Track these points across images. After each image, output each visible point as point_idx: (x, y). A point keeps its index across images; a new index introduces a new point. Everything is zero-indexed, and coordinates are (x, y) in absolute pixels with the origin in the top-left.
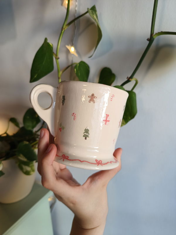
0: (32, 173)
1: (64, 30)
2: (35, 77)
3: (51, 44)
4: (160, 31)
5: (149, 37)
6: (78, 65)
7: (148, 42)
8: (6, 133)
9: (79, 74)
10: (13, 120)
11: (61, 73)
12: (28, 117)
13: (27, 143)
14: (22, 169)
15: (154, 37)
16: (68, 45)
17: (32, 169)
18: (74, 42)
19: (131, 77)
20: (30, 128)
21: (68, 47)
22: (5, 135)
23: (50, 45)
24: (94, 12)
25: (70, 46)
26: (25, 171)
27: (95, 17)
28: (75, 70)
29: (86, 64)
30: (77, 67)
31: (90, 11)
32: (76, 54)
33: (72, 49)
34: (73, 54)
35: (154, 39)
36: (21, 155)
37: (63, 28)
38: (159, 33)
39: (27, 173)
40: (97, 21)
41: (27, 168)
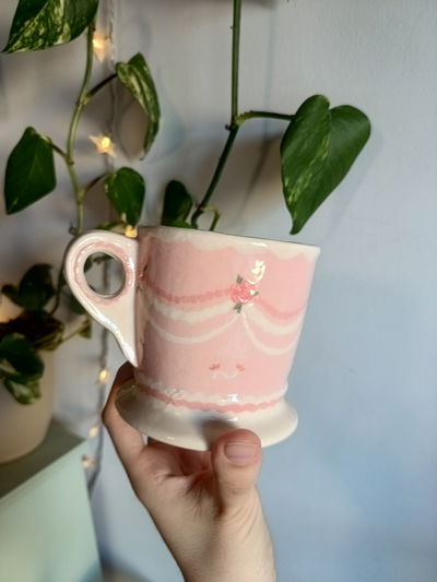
0: (33, 400)
1: (83, 107)
2: (15, 202)
3: (45, 138)
4: (248, 111)
5: (229, 123)
6: (115, 176)
7: (228, 133)
9: (116, 195)
11: (81, 194)
12: (30, 284)
13: (22, 337)
14: (11, 390)
15: (238, 122)
16: (96, 135)
17: (33, 391)
18: (113, 128)
19: (204, 204)
21: (94, 139)
23: (42, 140)
24: (135, 69)
25: (101, 135)
26: (17, 395)
27: (133, 80)
28: (106, 187)
29: (136, 173)
30: (112, 181)
31: (126, 70)
32: (112, 153)
33: (105, 143)
34: (105, 154)
35: (237, 127)
36: (5, 361)
37: (79, 101)
38: (246, 114)
39: (23, 400)
40: (137, 89)
41: (22, 390)
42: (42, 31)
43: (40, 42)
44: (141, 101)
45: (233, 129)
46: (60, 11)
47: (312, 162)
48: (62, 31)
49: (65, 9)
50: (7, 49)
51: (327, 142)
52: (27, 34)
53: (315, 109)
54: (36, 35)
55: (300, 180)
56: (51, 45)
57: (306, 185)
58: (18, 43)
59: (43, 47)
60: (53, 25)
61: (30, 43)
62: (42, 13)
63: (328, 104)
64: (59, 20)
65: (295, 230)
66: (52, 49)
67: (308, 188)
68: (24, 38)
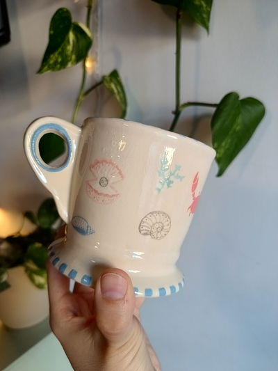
1: (81, 102)
4: (186, 102)
5: (174, 108)
7: (173, 116)
8: (19, 232)
10: (28, 215)
13: (40, 245)
15: (180, 109)
20: (46, 226)
22: (18, 235)
24: (113, 80)
26: (37, 283)
27: (113, 86)
31: (108, 79)
35: (180, 112)
36: (31, 261)
37: (78, 99)
38: (185, 104)
39: (40, 286)
40: (115, 91)
41: (41, 280)
42: (60, 60)
43: (58, 66)
44: (118, 98)
45: (177, 113)
46: (70, 48)
47: (231, 132)
48: (71, 59)
49: (73, 47)
50: (40, 71)
51: (239, 120)
52: (51, 62)
53: (231, 100)
54: (56, 62)
55: (223, 144)
56: (64, 68)
57: (227, 147)
58: (46, 67)
59: (60, 69)
60: (66, 56)
61: (53, 68)
62: (60, 50)
63: (238, 97)
64: (69, 53)
65: (220, 174)
66: (65, 70)
67: (228, 149)
68: (50, 65)
